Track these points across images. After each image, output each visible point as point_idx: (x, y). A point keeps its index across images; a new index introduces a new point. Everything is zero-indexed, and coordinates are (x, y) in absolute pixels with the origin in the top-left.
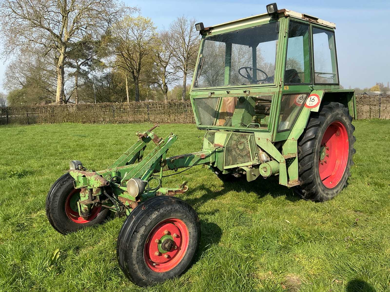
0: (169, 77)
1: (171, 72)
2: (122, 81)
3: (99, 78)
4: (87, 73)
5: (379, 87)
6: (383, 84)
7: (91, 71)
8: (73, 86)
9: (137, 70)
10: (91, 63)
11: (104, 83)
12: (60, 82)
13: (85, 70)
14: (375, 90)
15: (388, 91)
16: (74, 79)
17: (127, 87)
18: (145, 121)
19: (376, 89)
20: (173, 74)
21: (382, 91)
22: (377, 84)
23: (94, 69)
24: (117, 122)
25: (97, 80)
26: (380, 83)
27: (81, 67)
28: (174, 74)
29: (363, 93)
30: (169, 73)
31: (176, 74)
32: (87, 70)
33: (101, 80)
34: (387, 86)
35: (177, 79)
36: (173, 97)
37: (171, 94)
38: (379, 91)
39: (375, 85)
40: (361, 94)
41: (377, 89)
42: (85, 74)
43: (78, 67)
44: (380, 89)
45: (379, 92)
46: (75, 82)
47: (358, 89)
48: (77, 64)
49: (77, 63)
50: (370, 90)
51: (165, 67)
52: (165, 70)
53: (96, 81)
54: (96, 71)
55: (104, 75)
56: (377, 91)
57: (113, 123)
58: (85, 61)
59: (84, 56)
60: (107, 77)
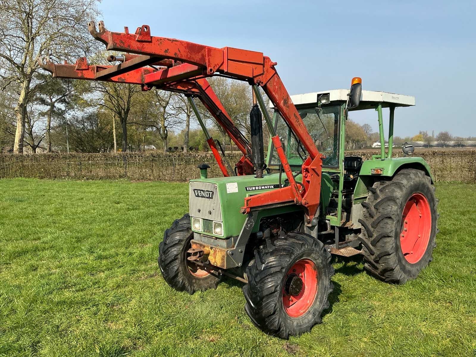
0: (169, 120)
1: (172, 114)
2: (109, 123)
3: (80, 119)
4: (63, 112)
5: (423, 136)
6: (427, 133)
7: (69, 110)
8: (45, 128)
9: (125, 110)
10: (70, 100)
11: (86, 124)
12: (20, 124)
13: (61, 109)
14: (417, 141)
15: (432, 141)
16: (46, 119)
17: (114, 130)
18: (120, 177)
19: (418, 138)
20: (174, 116)
21: (425, 141)
22: (420, 133)
23: (73, 108)
24: (85, 178)
25: (77, 121)
26: (424, 132)
27: (56, 104)
28: (176, 116)
29: (404, 143)
30: (170, 115)
31: (178, 117)
32: (63, 109)
33: (83, 121)
34: (431, 135)
35: (180, 122)
36: (179, 143)
37: (177, 139)
38: (422, 141)
39: (418, 134)
40: (401, 144)
41: (420, 139)
42: (60, 114)
43: (53, 106)
44: (424, 138)
45: (422, 143)
46: (47, 123)
47: (399, 139)
48: (51, 101)
49: (51, 99)
50: (412, 139)
51: (165, 108)
52: (165, 111)
53: (75, 122)
54: (75, 110)
55: (85, 114)
56: (420, 141)
57: (79, 179)
58: (62, 97)
59: (59, 91)
60: (90, 118)
